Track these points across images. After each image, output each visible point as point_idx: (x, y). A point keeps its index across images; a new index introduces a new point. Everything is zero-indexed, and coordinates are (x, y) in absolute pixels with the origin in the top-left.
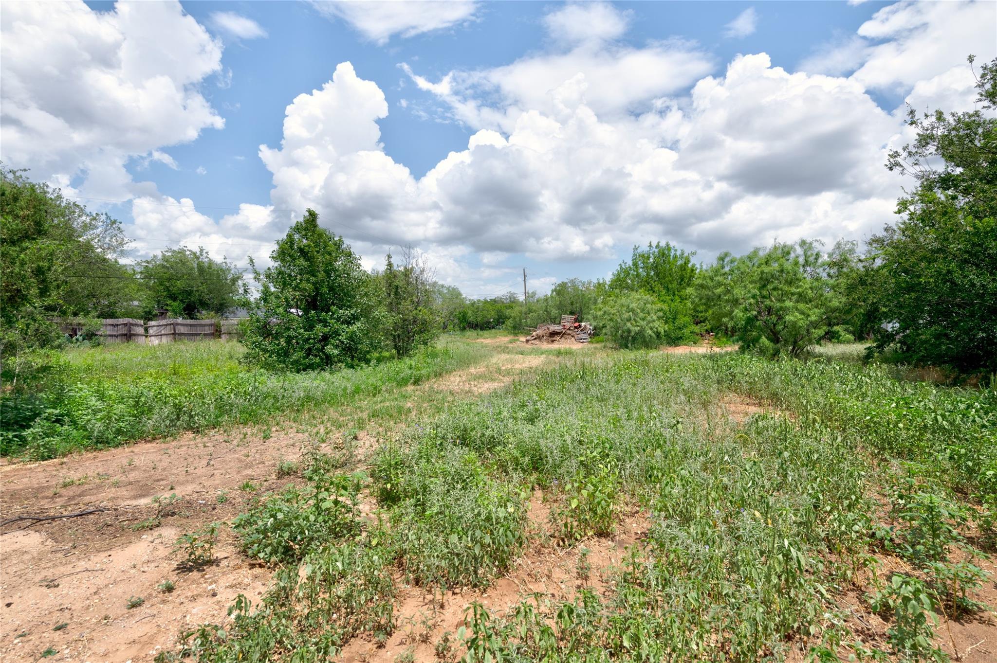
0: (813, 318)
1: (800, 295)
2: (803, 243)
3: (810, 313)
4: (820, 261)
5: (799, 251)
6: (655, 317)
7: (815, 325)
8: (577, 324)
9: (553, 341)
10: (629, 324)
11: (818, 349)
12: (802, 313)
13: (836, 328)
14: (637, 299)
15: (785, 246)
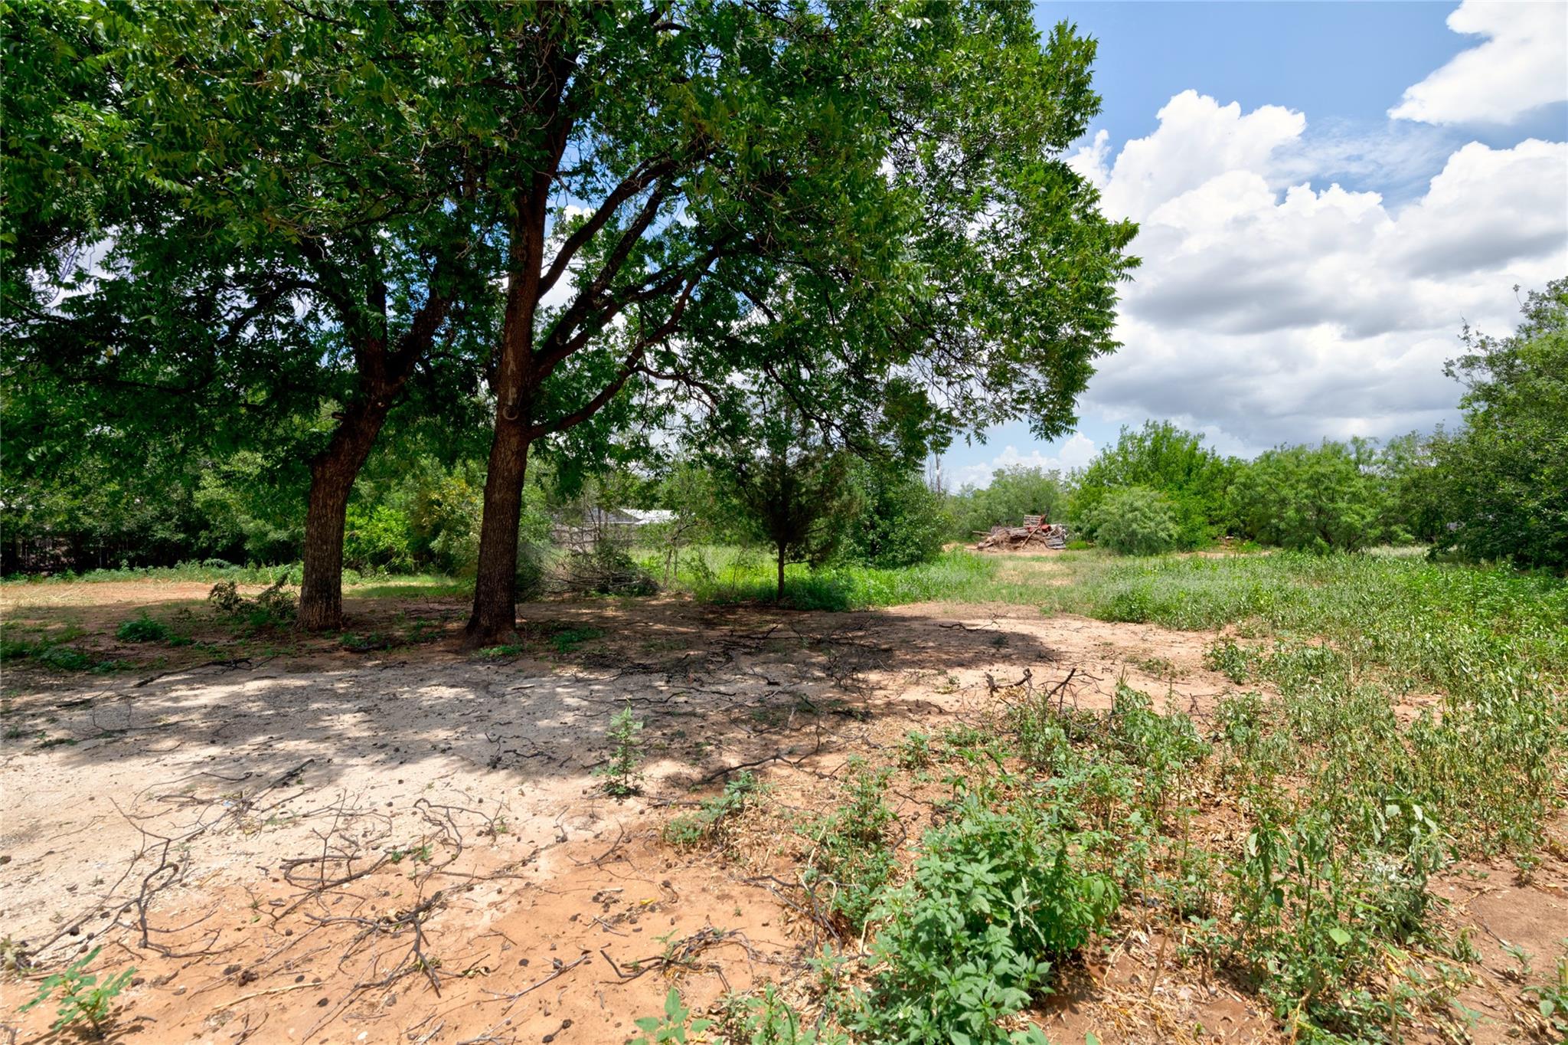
0: (1369, 519)
1: (1354, 494)
2: (1355, 440)
3: (1366, 513)
4: (1374, 458)
5: (1352, 448)
6: (1166, 518)
7: (1371, 526)
8: (1045, 527)
9: (1016, 548)
10: (1134, 526)
11: (1375, 551)
12: (1358, 514)
13: (1394, 528)
14: (1140, 495)
15: (1335, 444)
